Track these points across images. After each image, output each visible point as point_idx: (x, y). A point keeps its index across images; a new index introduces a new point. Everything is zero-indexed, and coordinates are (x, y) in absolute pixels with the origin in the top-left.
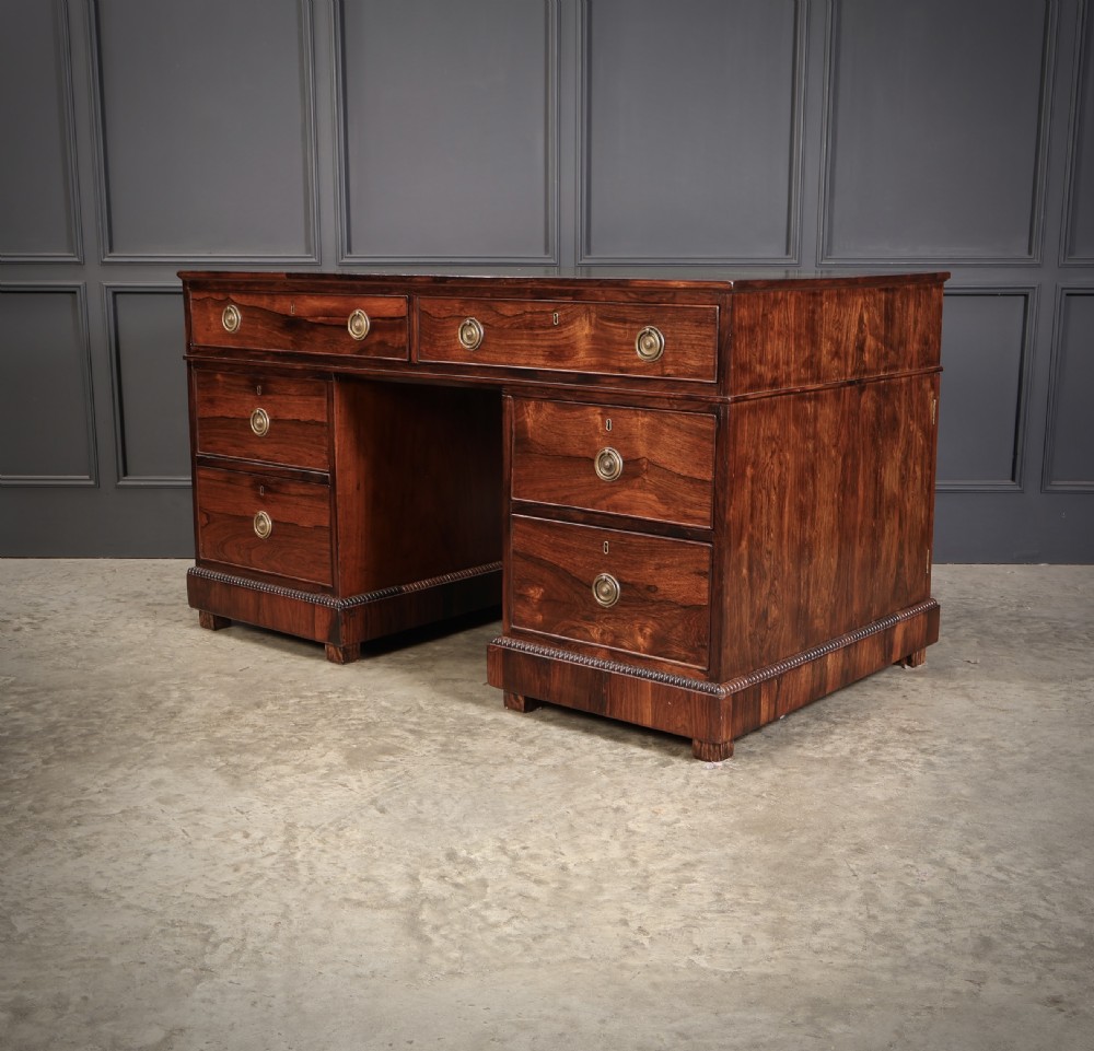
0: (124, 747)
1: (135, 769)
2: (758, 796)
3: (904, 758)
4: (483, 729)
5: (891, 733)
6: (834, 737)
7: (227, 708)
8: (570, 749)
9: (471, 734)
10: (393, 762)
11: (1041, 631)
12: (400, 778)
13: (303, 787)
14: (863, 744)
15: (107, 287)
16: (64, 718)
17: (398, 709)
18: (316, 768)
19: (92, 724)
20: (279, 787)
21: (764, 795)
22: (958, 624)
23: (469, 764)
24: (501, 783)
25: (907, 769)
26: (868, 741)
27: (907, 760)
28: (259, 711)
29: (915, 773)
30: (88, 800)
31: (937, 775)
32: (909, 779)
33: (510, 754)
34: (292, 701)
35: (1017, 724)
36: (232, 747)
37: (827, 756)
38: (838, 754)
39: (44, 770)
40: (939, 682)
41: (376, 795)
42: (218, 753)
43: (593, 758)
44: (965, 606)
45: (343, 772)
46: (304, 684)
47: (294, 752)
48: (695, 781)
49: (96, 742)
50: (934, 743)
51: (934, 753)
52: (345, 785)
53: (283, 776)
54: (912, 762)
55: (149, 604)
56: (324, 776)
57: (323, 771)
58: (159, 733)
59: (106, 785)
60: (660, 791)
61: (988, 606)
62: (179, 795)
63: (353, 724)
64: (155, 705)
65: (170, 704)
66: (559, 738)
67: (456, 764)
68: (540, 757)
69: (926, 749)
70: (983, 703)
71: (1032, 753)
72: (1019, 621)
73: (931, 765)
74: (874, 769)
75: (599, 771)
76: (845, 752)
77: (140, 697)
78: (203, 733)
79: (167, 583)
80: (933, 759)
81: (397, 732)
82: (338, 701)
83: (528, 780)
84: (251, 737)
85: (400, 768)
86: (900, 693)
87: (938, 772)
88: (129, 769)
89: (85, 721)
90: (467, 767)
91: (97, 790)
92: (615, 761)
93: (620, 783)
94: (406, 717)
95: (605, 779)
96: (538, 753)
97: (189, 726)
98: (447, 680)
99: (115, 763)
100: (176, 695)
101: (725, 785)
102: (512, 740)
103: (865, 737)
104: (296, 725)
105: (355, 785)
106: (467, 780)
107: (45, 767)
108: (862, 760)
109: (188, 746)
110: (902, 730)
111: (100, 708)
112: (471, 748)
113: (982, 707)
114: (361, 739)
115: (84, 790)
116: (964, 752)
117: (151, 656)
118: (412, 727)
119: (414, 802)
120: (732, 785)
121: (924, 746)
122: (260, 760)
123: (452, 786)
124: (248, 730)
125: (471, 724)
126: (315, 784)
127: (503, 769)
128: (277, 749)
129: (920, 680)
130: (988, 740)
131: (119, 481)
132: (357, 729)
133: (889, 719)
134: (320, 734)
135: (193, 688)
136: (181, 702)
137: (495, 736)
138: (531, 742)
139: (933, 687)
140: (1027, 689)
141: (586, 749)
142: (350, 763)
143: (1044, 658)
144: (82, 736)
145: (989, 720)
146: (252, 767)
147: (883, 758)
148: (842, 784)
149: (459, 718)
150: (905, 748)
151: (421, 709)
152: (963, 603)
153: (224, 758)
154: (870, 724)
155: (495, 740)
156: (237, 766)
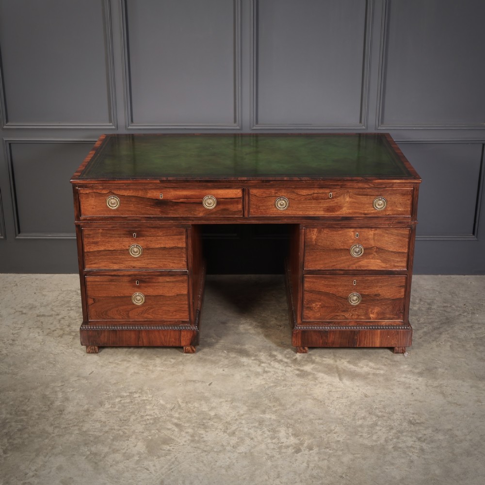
0: (40, 439)
1: (48, 457)
2: (341, 477)
3: (410, 445)
4: (211, 423)
5: (405, 424)
6: (378, 428)
7: (86, 407)
8: (252, 439)
9: (205, 426)
10: (169, 450)
11: (482, 336)
12: (173, 463)
13: (128, 471)
14: (391, 434)
15: (6, 141)
16: (8, 416)
17: (169, 406)
18: (133, 455)
19: (22, 421)
20: (117, 471)
21: (344, 476)
22: (441, 330)
23: (205, 451)
24: (221, 467)
25: (411, 454)
26: (394, 431)
27: (411, 447)
28: (102, 409)
29: (415, 457)
30: (29, 482)
31: (425, 459)
32: (412, 462)
33: (224, 444)
34: (117, 400)
35: (465, 416)
36: (92, 439)
37: (375, 443)
38: (379, 442)
39: (5, 459)
40: (430, 382)
41: (163, 477)
42: (86, 444)
43: (263, 446)
44: (446, 314)
45: (146, 458)
46: (122, 386)
47: (121, 443)
48: (312, 465)
49: (26, 436)
50: (425, 432)
51: (424, 441)
52: (147, 469)
53: (117, 463)
54: (414, 448)
55: (38, 316)
56: (138, 462)
57: (136, 458)
58: (56, 427)
59: (36, 470)
60: (295, 472)
61: (457, 313)
62: (71, 478)
63: (148, 419)
64: (51, 404)
65: (58, 403)
66: (246, 430)
67: (199, 451)
68: (239, 445)
69: (421, 437)
70: (450, 399)
71: (471, 440)
72: (472, 327)
73: (422, 450)
74: (395, 454)
75: (266, 456)
76: (382, 441)
77: (43, 398)
78: (76, 428)
79: (45, 295)
80: (424, 445)
81: (170, 426)
82: (139, 400)
83: (233, 465)
84: (101, 431)
85: (172, 455)
86: (410, 391)
87: (426, 457)
88: (45, 457)
89: (19, 418)
90: (204, 454)
91: (31, 474)
92: (274, 449)
93: (276, 467)
94: (173, 413)
95: (269, 463)
96: (237, 442)
97: (70, 422)
98: (191, 381)
99: (38, 452)
100: (60, 395)
101: (326, 468)
102: (225, 432)
103: (392, 428)
104: (121, 420)
105: (152, 469)
106: (205, 465)
107: (5, 456)
108: (390, 447)
109: (71, 439)
110: (410, 422)
111: (25, 407)
112: (205, 439)
113: (449, 403)
114: (153, 431)
115: (26, 474)
116: (439, 439)
117: (44, 362)
118: (176, 421)
119: (181, 482)
120: (329, 468)
121: (420, 436)
122: (106, 449)
123: (198, 469)
124: (98, 425)
125: (204, 419)
126: (134, 469)
127: (221, 455)
128: (113, 440)
129: (420, 379)
130: (451, 430)
131: (16, 236)
132: (150, 423)
133: (404, 413)
134: (133, 428)
135: (68, 390)
136: (63, 402)
137: (216, 429)
138: (233, 433)
139: (427, 386)
140: (471, 387)
141: (260, 438)
142: (149, 451)
143: (481, 359)
144: (19, 430)
145: (452, 413)
146: (103, 456)
147: (400, 445)
148: (380, 466)
149: (198, 414)
150: (411, 437)
151: (180, 406)
152: (445, 311)
153: (89, 448)
154: (395, 417)
155: (217, 432)
156: (95, 454)
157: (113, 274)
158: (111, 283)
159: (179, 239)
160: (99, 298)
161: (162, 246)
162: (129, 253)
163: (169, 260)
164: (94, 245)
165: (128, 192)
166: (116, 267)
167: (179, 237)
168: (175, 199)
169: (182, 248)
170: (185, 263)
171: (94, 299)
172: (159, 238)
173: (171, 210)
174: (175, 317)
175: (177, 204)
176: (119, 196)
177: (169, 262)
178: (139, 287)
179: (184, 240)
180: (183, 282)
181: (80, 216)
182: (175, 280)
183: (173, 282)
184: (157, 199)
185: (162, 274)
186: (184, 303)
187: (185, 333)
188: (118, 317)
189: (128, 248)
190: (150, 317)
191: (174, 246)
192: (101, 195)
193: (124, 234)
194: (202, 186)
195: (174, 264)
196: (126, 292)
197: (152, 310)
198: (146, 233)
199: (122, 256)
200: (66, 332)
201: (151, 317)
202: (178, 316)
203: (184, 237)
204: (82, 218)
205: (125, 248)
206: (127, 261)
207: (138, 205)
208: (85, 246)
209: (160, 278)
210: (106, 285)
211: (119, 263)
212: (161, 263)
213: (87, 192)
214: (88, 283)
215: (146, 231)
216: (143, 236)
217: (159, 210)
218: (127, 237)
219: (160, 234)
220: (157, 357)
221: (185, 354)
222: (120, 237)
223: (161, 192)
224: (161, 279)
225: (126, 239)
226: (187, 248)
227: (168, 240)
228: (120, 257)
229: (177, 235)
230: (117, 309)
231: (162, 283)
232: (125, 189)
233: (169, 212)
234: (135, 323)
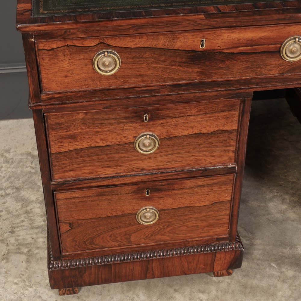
157: (104, 183)
158: (100, 197)
159: (227, 118)
160: (79, 222)
161: (196, 131)
162: (134, 149)
163: (205, 153)
164: (68, 140)
165: (137, 40)
166: (109, 172)
167: (227, 113)
168: (228, 49)
169: (230, 132)
170: (232, 155)
171: (70, 225)
172: (191, 118)
173: (220, 68)
174: (205, 234)
175: (231, 56)
176: (120, 50)
177: (206, 155)
178: (149, 199)
179: (236, 118)
180: (225, 184)
181: (41, 92)
182: (212, 182)
183: (208, 185)
184: (193, 51)
185: (192, 175)
186: (224, 213)
187: (223, 255)
188: (113, 243)
189: (132, 140)
190: (165, 238)
191: (216, 129)
192: (83, 49)
193: (126, 118)
194: (284, 19)
195: (213, 158)
196: (127, 209)
197: (169, 229)
198: (167, 112)
199: (122, 153)
200: (11, 247)
201: (168, 238)
202: (211, 233)
203: (236, 113)
204: (43, 97)
205: (126, 141)
206: (129, 161)
207: (157, 63)
208: (52, 143)
209: (188, 181)
210: (92, 201)
211: (116, 166)
212: (191, 158)
213: (54, 46)
214: (59, 203)
215: (168, 109)
216: (163, 118)
217: (197, 70)
218: (131, 123)
219: (194, 111)
220: (176, 291)
221: (215, 279)
222: (118, 124)
223: (203, 37)
224: (189, 183)
225: (129, 126)
226: (239, 132)
227: (206, 121)
228: (117, 155)
229: (224, 111)
230: (111, 233)
231: (191, 188)
232: (132, 36)
233: (216, 73)
234: (141, 250)
